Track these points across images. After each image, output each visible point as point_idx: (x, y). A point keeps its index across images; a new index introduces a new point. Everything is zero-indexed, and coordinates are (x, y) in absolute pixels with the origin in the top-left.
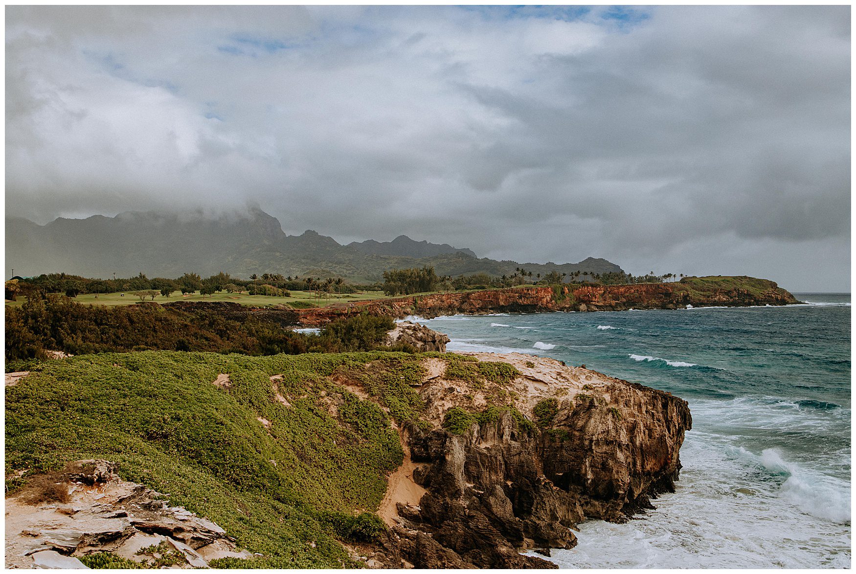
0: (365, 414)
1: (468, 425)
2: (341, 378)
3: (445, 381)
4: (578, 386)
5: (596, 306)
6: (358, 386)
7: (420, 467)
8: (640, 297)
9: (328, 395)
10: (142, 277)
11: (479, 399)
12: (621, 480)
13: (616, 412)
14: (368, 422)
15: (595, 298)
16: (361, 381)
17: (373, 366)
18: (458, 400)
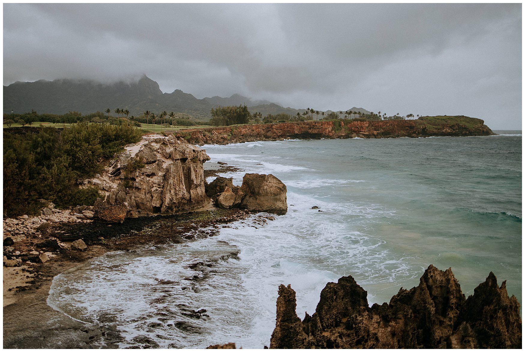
8: (393, 129)
15: (363, 129)
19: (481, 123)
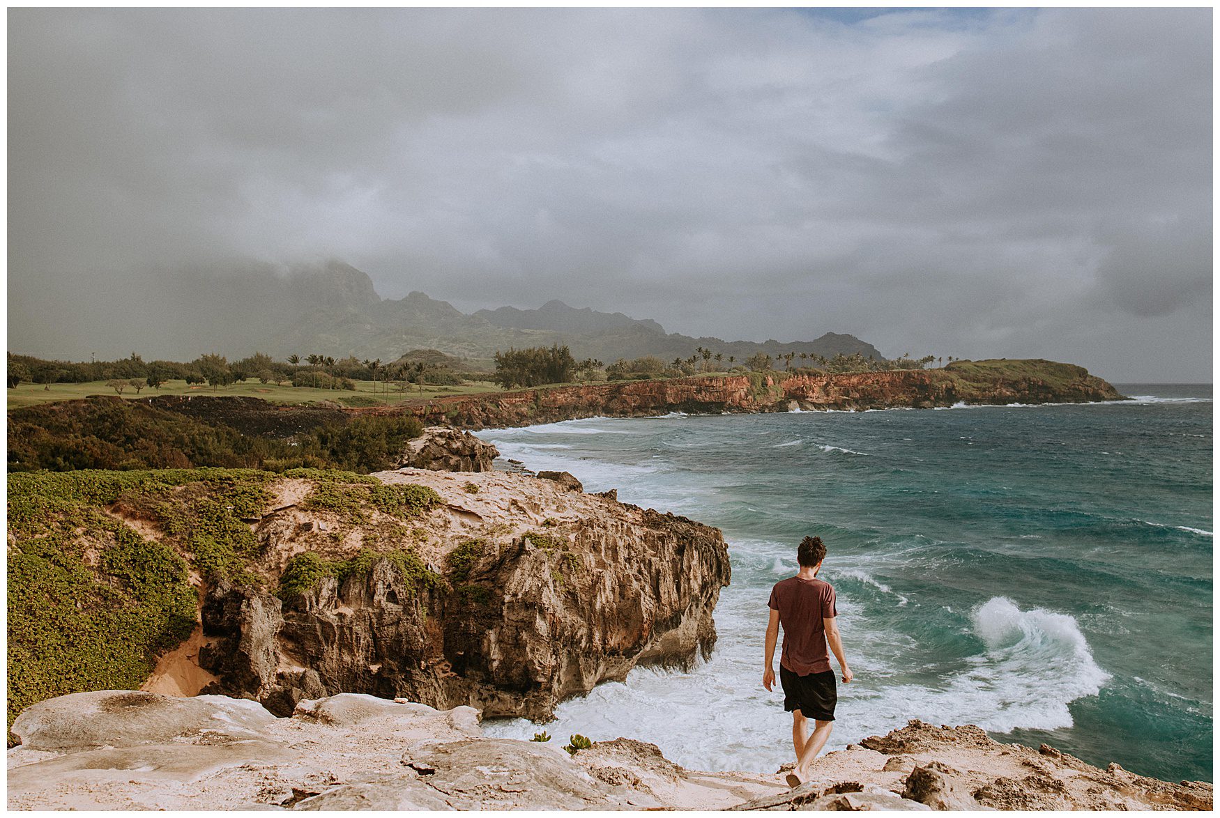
0: (145, 562)
1: (314, 580)
2: (125, 508)
3: (303, 513)
4: (537, 521)
5: (814, 404)
6: (151, 520)
7: (214, 643)
8: (882, 391)
9: (86, 533)
10: (136, 359)
11: (354, 540)
12: (539, 662)
13: (573, 560)
14: (147, 574)
15: (813, 392)
16: (156, 512)
17: (186, 490)
18: (318, 542)
19: (1080, 376)
